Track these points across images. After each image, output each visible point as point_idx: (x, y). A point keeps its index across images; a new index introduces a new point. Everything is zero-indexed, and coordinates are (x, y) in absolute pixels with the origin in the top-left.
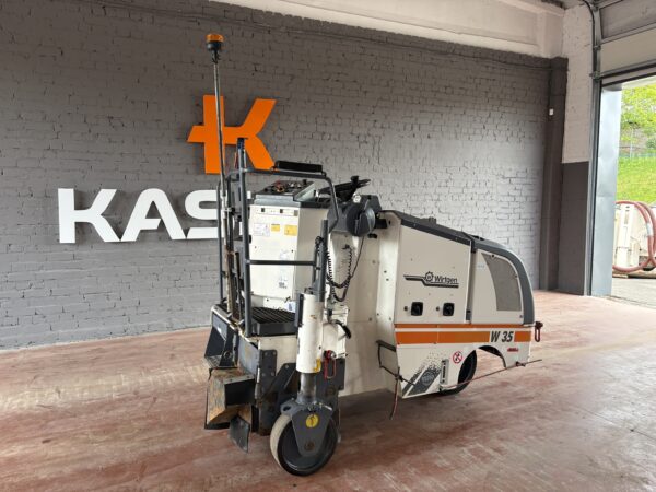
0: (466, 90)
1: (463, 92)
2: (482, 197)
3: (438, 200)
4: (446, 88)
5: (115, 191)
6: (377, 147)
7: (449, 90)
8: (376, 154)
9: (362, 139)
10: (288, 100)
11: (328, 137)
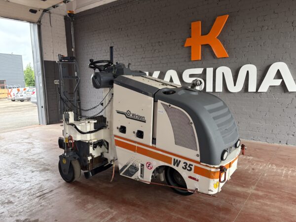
5: (159, 72)
10: (238, 12)
11: (267, 28)
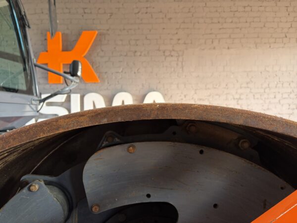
0: (265, 7)
1: (262, 9)
2: (285, 96)
3: (240, 99)
4: (245, 7)
6: (180, 59)
7: (248, 9)
8: (180, 64)
9: (167, 53)
10: (108, 30)
11: (139, 54)
